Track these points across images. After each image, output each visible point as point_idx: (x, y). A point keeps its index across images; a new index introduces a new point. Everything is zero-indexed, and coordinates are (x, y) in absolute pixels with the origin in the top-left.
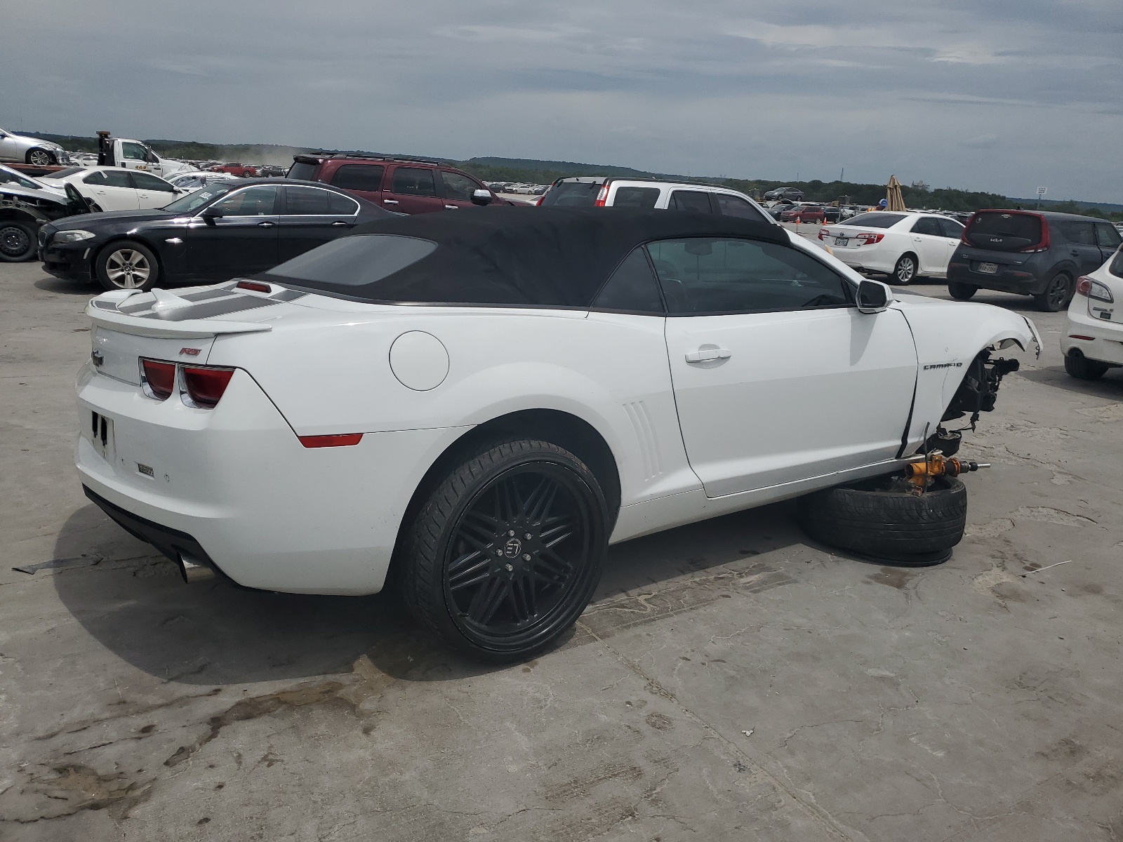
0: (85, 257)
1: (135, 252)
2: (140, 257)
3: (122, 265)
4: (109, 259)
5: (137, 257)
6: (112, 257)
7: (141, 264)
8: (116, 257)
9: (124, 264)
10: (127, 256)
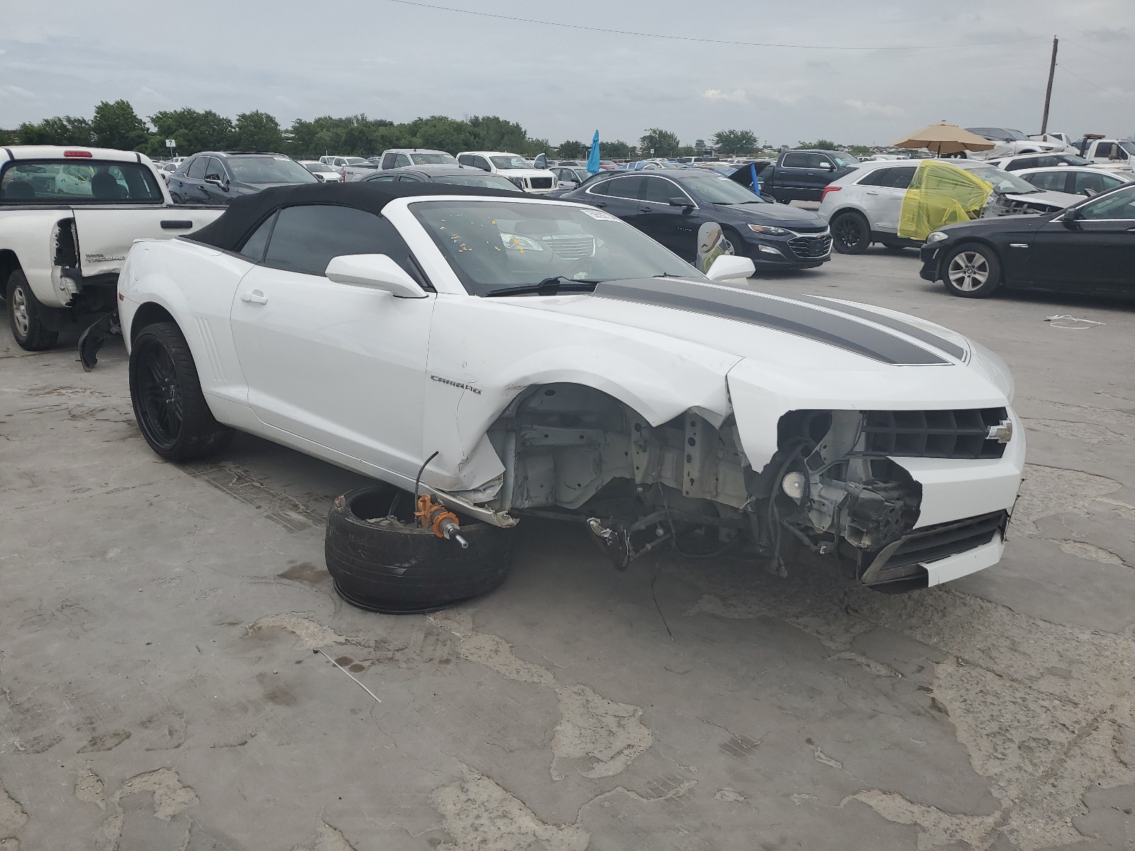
0: (934, 258)
1: (978, 254)
2: (983, 260)
3: (964, 268)
4: (953, 261)
5: (979, 259)
6: (957, 258)
7: (982, 268)
8: (960, 259)
9: (967, 266)
10: (970, 259)
